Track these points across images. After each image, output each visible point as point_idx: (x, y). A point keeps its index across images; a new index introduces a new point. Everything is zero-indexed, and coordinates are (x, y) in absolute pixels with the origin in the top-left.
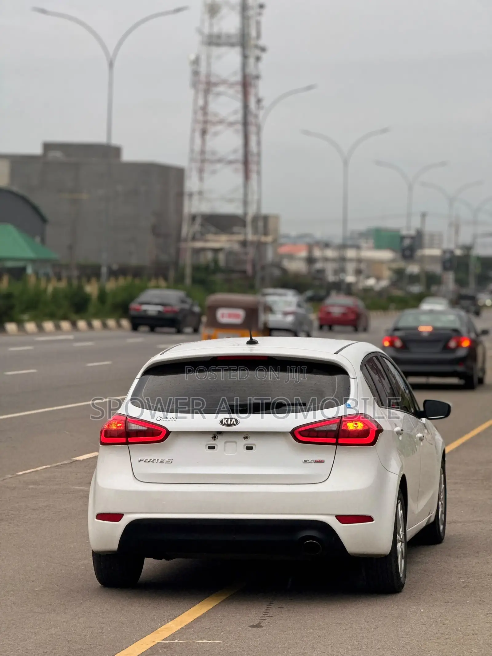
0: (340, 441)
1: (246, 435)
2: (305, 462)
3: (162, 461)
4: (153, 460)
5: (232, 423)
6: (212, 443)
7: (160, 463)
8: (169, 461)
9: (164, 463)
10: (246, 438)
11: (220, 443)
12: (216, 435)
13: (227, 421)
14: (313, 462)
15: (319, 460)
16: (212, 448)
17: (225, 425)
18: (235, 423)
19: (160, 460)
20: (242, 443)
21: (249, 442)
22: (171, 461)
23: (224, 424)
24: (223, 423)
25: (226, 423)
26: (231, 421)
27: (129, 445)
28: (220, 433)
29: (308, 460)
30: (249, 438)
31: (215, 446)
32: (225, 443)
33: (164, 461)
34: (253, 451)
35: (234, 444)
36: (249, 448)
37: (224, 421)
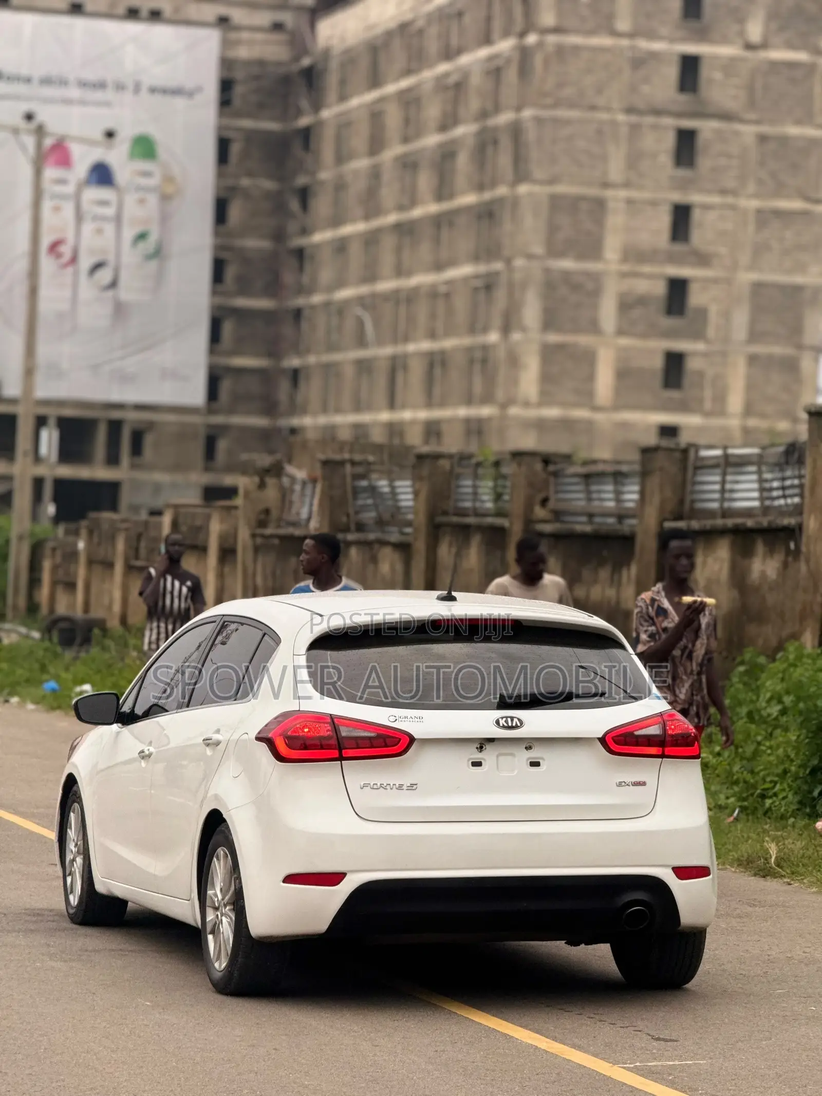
0: (667, 750)
1: (529, 743)
2: (620, 784)
3: (400, 787)
4: (385, 785)
5: (514, 725)
6: (478, 756)
7: (397, 790)
8: (412, 787)
9: (403, 789)
10: (528, 748)
11: (489, 756)
12: (483, 743)
13: (506, 722)
14: (630, 784)
15: (640, 782)
16: (477, 764)
17: (504, 727)
18: (519, 725)
19: (397, 785)
20: (525, 756)
21: (534, 754)
22: (415, 787)
23: (502, 727)
24: (501, 725)
25: (506, 725)
26: (512, 721)
27: (343, 762)
28: (491, 740)
29: (624, 782)
30: (533, 748)
31: (482, 761)
32: (498, 756)
33: (405, 787)
34: (540, 769)
35: (509, 758)
36: (535, 764)
37: (502, 722)
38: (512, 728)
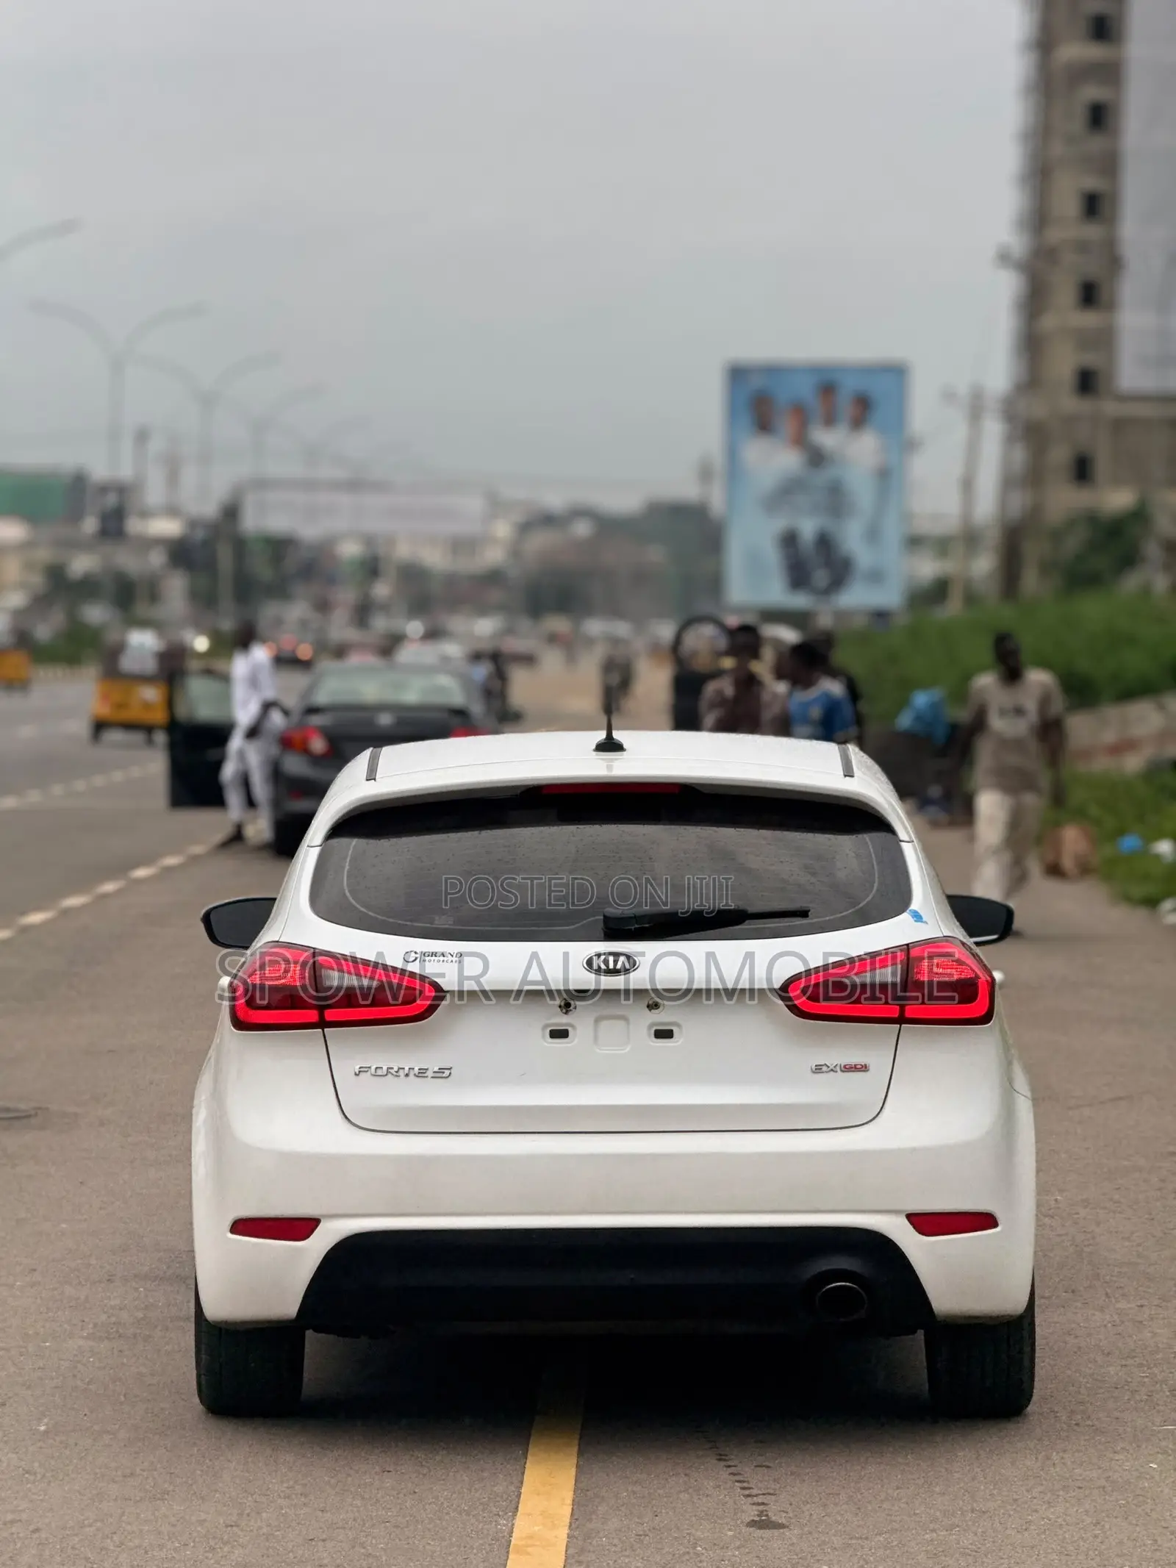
2: (818, 1069)
3: (422, 1073)
4: (396, 1069)
5: (619, 966)
6: (561, 1020)
7: (418, 1079)
8: (442, 1073)
9: (427, 1077)
11: (581, 1022)
13: (605, 962)
14: (838, 1069)
15: (855, 1065)
16: (560, 1034)
17: (598, 971)
18: (627, 966)
19: (416, 1069)
20: (645, 1020)
21: (662, 1017)
22: (447, 1072)
23: (596, 971)
24: (595, 967)
25: (603, 966)
26: (616, 962)
27: (325, 1030)
29: (826, 1065)
31: (570, 1029)
32: (597, 1021)
33: (430, 1074)
34: (672, 1042)
35: (621, 1023)
36: (663, 1034)
37: (598, 963)
38: (615, 972)
